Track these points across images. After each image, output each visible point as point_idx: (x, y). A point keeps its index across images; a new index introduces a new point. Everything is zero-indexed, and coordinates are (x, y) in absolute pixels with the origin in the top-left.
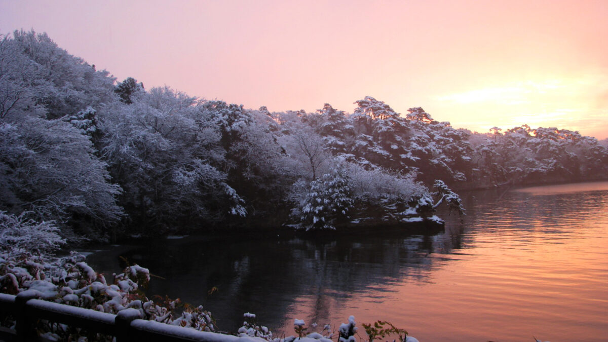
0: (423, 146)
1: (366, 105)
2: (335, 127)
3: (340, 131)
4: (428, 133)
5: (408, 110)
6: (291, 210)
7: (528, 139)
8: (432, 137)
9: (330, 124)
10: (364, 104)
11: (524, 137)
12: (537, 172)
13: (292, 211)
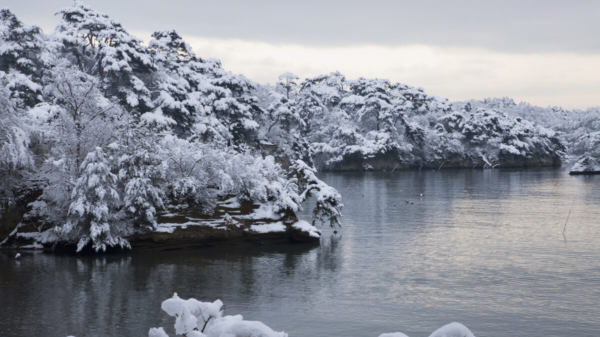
0: (181, 100)
1: (79, 18)
2: (23, 54)
3: (30, 62)
4: (187, 77)
5: (152, 36)
6: (30, 204)
7: (342, 97)
8: (194, 84)
9: (12, 48)
10: (74, 17)
11: (336, 94)
12: (358, 153)
13: (31, 207)
